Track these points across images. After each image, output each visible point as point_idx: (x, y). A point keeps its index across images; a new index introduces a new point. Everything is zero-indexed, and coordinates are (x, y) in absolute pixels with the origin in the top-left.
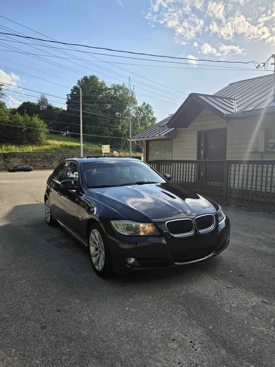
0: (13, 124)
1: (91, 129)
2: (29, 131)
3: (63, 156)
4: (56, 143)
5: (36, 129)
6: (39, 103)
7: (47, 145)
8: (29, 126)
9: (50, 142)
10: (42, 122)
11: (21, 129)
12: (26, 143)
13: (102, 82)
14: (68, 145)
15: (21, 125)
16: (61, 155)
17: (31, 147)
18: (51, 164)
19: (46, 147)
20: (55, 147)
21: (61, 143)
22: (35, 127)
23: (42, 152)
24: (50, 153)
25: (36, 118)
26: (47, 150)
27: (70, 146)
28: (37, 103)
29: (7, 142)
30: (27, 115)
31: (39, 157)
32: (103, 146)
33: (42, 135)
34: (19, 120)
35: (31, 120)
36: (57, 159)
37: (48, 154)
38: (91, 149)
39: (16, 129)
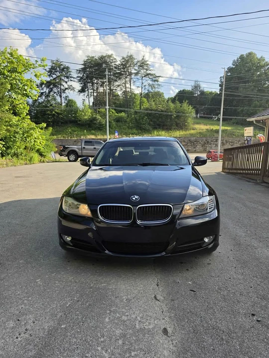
0: (165, 112)
1: (242, 111)
2: (178, 117)
3: (206, 140)
4: (203, 127)
5: (184, 115)
6: (192, 89)
7: (193, 129)
8: (178, 112)
9: (197, 126)
10: (190, 107)
11: (171, 115)
12: (175, 129)
13: (261, 57)
14: (214, 129)
15: (171, 112)
16: (204, 139)
17: (178, 132)
18: (195, 148)
19: (192, 132)
20: (201, 131)
21: (208, 127)
22: (183, 113)
23: (187, 136)
24: (194, 137)
25: (185, 104)
26: (192, 135)
27: (216, 130)
28: (191, 90)
29: (159, 128)
30: (178, 102)
31: (184, 141)
32: (245, 129)
33: (190, 120)
34: (170, 108)
35: (181, 107)
36: (200, 143)
37: (193, 139)
38: (239, 133)
39: (167, 116)
